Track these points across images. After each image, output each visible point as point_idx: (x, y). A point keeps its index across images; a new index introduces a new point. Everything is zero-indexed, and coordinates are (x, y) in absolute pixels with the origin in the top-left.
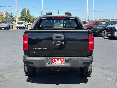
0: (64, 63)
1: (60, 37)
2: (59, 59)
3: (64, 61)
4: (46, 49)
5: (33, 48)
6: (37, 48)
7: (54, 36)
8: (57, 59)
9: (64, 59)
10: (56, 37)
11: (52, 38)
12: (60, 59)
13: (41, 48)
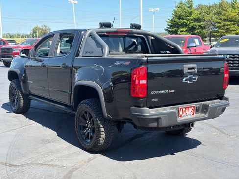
0: (194, 114)
1: (193, 69)
2: (188, 108)
3: (194, 110)
4: (173, 91)
5: (156, 93)
6: (161, 92)
7: (186, 67)
8: (186, 108)
9: (194, 107)
10: (189, 69)
11: (182, 71)
12: (190, 107)
13: (167, 91)
